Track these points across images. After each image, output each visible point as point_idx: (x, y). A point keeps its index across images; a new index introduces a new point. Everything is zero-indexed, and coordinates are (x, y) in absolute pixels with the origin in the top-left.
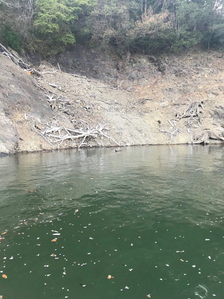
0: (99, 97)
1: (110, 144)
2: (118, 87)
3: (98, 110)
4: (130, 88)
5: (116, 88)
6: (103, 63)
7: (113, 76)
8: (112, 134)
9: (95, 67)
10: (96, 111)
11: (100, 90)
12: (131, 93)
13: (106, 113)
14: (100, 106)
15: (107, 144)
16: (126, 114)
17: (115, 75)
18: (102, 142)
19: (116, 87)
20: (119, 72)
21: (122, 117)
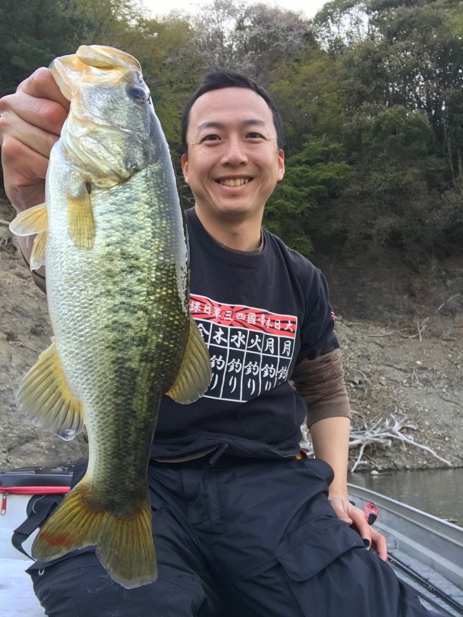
0: (378, 356)
1: (425, 462)
2: (420, 333)
3: (382, 385)
4: (449, 332)
5: (414, 336)
6: (375, 285)
7: (402, 310)
8: (426, 438)
9: (360, 295)
10: (379, 388)
11: (378, 341)
12: (452, 344)
13: (401, 391)
14: (386, 375)
15: (419, 462)
16: (452, 392)
17: (406, 308)
18: (404, 458)
19: (414, 334)
20: (414, 301)
21: (442, 400)
